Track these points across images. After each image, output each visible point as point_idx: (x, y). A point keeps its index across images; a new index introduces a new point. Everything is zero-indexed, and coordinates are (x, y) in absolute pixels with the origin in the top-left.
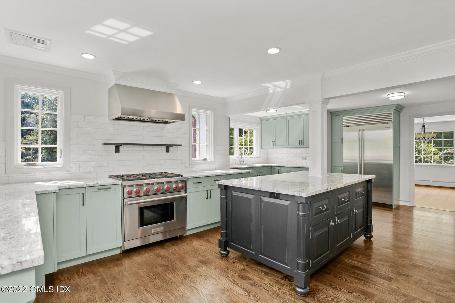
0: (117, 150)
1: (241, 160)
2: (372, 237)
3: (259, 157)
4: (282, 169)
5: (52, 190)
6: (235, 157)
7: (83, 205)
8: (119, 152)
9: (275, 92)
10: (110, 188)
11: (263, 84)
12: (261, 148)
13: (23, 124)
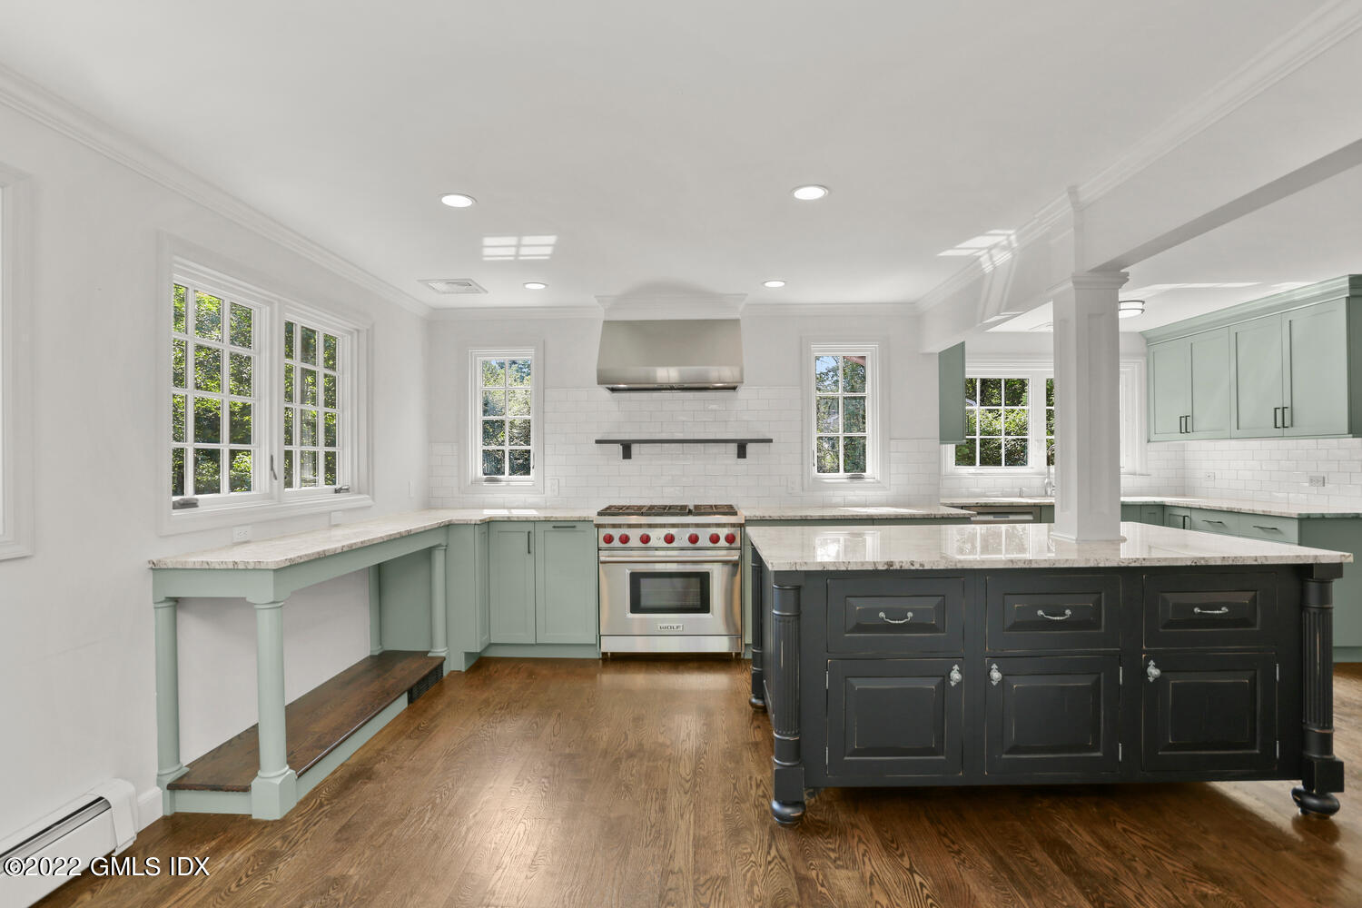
0: (627, 454)
1: (1046, 481)
2: (1335, 810)
3: (1138, 470)
4: (1196, 517)
5: (471, 520)
6: (1031, 471)
7: (529, 552)
8: (630, 458)
9: (995, 268)
10: (574, 527)
11: (941, 254)
12: (1149, 441)
13: (485, 412)
